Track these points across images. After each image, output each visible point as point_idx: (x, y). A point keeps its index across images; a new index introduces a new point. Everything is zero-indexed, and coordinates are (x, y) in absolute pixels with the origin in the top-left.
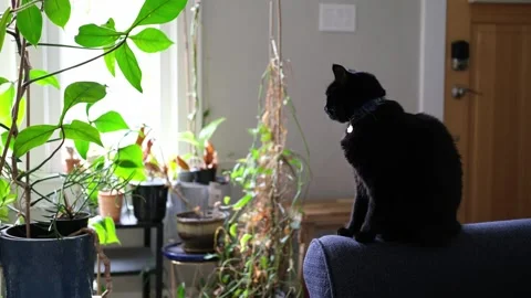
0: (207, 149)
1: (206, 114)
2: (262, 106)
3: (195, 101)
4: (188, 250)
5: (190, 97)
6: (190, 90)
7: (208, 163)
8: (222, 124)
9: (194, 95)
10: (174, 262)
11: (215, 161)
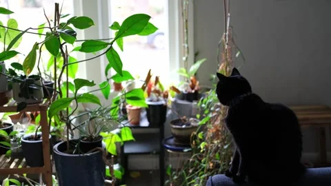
0: (192, 81)
1: (196, 55)
2: (218, 61)
3: (186, 50)
4: (177, 143)
5: (184, 46)
6: (184, 43)
7: (193, 88)
8: (205, 62)
9: (186, 46)
10: (169, 151)
11: (196, 88)
